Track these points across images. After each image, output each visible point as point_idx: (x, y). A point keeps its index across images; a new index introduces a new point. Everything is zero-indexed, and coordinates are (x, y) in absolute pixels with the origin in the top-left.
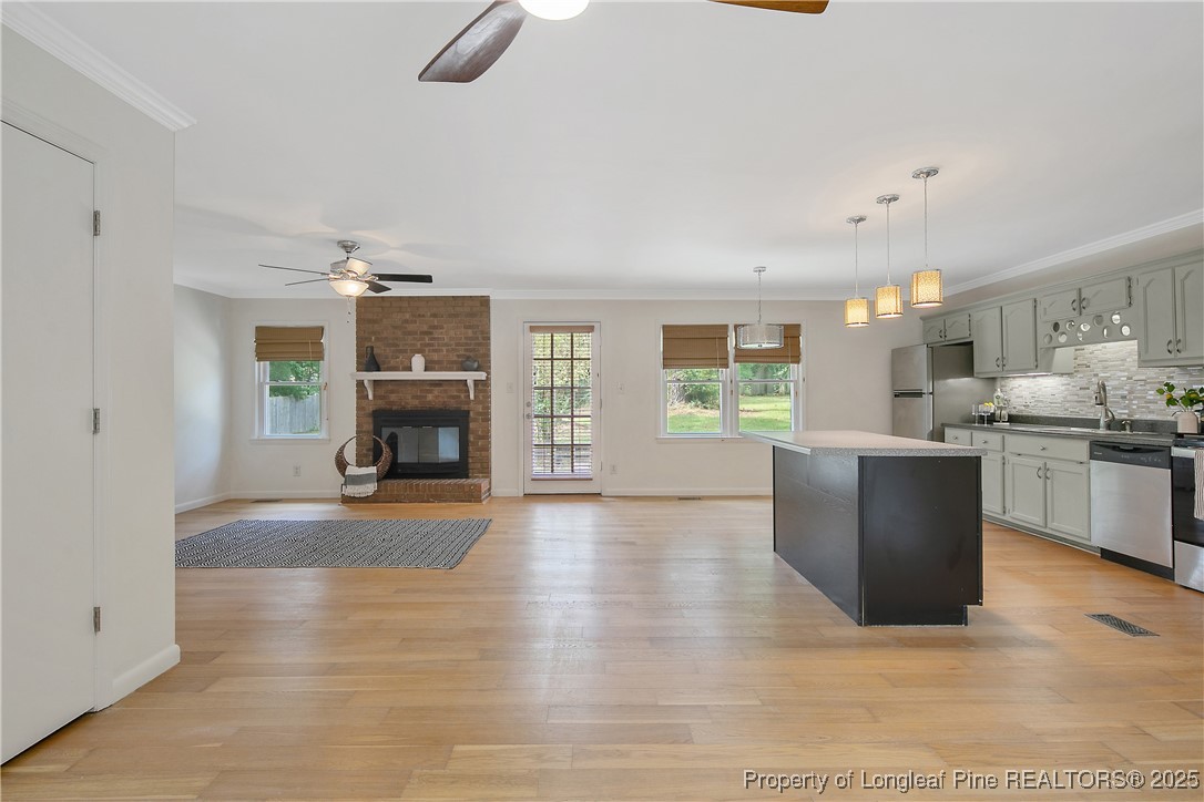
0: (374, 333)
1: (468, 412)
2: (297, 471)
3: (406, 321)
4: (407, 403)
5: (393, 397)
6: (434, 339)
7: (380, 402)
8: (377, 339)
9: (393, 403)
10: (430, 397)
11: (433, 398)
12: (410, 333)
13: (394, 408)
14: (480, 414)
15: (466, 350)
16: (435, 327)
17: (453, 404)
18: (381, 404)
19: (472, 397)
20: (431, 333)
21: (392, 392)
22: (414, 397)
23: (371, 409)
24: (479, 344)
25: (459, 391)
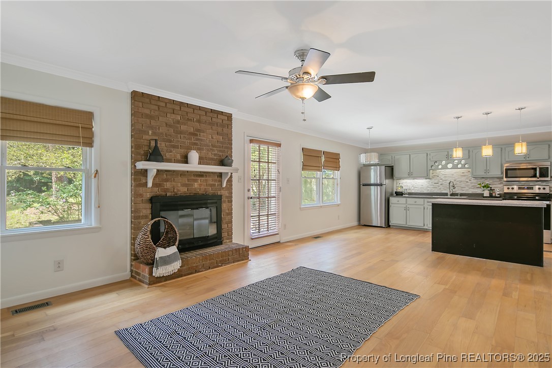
0: (151, 128)
1: (221, 196)
2: (59, 266)
3: (178, 122)
4: (178, 190)
5: (168, 185)
6: (198, 139)
7: (156, 189)
8: (154, 133)
9: (166, 190)
10: (196, 185)
11: (198, 186)
12: (181, 133)
13: (168, 194)
14: (227, 197)
15: (220, 151)
16: (198, 130)
17: (210, 191)
18: (157, 191)
19: (224, 185)
20: (196, 135)
21: (167, 180)
22: (184, 185)
23: (149, 196)
24: (227, 148)
25: (215, 181)
